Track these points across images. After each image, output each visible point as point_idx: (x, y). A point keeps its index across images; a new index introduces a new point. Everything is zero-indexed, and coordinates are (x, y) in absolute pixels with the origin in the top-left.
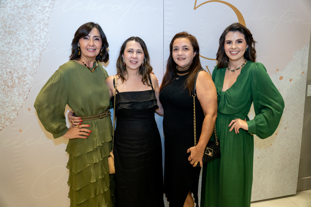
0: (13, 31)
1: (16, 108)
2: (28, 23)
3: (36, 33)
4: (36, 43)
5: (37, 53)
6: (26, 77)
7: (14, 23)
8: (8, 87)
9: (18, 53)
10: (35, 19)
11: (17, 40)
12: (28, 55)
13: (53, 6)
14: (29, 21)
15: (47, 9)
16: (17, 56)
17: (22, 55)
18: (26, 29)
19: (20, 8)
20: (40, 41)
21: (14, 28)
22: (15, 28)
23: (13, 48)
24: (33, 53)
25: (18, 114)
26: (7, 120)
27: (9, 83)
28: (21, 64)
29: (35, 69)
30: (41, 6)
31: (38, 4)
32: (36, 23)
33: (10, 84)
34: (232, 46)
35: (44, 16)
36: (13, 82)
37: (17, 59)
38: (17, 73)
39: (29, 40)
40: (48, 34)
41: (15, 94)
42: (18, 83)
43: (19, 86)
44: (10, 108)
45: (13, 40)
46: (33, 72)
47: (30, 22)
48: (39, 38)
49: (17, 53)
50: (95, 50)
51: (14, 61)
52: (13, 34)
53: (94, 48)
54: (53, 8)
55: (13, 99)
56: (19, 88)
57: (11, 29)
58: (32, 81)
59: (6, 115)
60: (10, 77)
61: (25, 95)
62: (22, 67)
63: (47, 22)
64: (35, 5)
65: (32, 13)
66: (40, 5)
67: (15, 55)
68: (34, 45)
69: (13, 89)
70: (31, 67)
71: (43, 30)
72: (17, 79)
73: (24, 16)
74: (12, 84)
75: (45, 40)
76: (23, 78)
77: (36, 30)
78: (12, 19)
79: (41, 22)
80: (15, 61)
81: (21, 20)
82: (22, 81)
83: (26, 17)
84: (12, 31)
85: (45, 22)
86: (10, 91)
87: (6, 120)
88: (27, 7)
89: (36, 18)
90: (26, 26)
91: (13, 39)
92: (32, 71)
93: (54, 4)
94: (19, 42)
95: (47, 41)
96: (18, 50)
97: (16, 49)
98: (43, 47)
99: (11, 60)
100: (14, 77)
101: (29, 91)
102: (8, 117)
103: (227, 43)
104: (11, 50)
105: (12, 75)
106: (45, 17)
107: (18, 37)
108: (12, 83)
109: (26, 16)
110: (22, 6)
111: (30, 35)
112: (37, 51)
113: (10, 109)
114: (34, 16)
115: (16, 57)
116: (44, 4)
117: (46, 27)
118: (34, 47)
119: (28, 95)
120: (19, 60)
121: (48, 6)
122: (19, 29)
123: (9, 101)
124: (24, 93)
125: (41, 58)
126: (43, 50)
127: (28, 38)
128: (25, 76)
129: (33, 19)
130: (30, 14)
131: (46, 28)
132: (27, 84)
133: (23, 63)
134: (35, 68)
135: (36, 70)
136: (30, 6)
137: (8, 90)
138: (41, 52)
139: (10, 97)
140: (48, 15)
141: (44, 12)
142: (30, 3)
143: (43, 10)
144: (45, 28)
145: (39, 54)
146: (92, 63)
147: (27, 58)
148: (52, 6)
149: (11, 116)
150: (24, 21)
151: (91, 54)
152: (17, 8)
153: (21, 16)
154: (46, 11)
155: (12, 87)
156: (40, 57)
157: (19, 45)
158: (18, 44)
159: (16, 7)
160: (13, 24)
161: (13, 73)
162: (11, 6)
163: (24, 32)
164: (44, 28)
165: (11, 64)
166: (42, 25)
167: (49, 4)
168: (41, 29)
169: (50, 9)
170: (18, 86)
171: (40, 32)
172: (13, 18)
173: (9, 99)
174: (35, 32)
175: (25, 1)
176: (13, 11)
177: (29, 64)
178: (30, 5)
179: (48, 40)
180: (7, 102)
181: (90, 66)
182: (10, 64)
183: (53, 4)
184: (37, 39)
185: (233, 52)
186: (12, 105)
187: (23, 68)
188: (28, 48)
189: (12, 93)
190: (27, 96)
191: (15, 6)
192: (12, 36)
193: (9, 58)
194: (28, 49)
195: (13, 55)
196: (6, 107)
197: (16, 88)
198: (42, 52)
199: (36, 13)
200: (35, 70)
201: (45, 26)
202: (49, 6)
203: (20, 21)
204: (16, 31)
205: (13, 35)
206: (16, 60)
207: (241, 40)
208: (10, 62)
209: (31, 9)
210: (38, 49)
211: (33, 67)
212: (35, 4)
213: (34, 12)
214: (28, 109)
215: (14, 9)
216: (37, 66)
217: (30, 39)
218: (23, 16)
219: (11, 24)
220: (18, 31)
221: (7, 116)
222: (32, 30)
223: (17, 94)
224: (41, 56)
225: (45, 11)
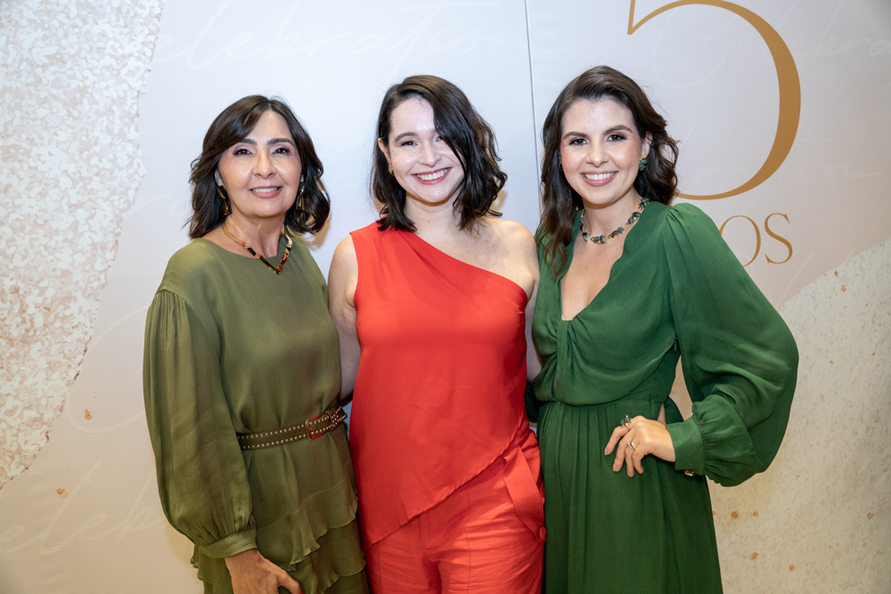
0: (17, 147)
1: (42, 415)
2: (70, 115)
3: (97, 149)
4: (101, 182)
5: (105, 216)
6: (72, 304)
7: (22, 118)
8: (11, 341)
9: (40, 222)
10: (93, 102)
11: (34, 176)
12: (75, 226)
13: (153, 50)
14: (70, 108)
15: (132, 63)
16: (38, 233)
17: (54, 227)
18: (62, 136)
19: (38, 66)
20: (114, 175)
21: (20, 137)
22: (24, 136)
23: (20, 207)
24: (92, 218)
25: (49, 435)
26: (12, 458)
27: (14, 327)
28: (50, 258)
29: (101, 272)
30: (111, 55)
31: (99, 50)
32: (97, 112)
33: (15, 333)
34: (589, 155)
35: (125, 87)
36: (28, 325)
37: (36, 244)
38: (37, 291)
39: (74, 173)
40: (138, 149)
41: (36, 365)
42: (45, 326)
43: (49, 337)
44: (21, 416)
45: (18, 177)
46: (96, 284)
47: (75, 114)
48: (109, 166)
49: (35, 221)
50: (279, 188)
51: (26, 250)
52: (20, 157)
53: (275, 182)
54: (151, 58)
55: (29, 382)
56: (47, 343)
57: (10, 141)
58: (93, 316)
59: (9, 442)
60: (17, 308)
61: (69, 366)
62: (54, 270)
63: (135, 107)
64: (90, 51)
65: (82, 81)
66: (109, 50)
67: (28, 228)
68: (93, 190)
69: (27, 349)
70: (88, 267)
71: (122, 135)
72: (40, 311)
73: (54, 92)
74: (23, 332)
75: (131, 171)
76: (61, 307)
77: (98, 138)
78: (13, 105)
79: (114, 108)
80: (30, 251)
81: (46, 105)
82: (56, 316)
83: (63, 97)
84: (14, 146)
85: (127, 108)
86: (16, 356)
87: (8, 459)
88: (64, 63)
89: (97, 96)
90: (63, 127)
91: (21, 173)
92: (92, 279)
93: (155, 46)
94: (40, 184)
95: (136, 172)
96: (40, 211)
97: (32, 207)
98: (125, 193)
99: (17, 247)
100: (28, 306)
101: (85, 351)
102: (14, 449)
103: (572, 143)
104: (14, 212)
105: (21, 301)
106: (125, 92)
107: (36, 168)
108: (23, 327)
109: (61, 92)
110: (46, 60)
111: (77, 158)
112: (104, 210)
113: (19, 421)
114: (90, 90)
115: (34, 236)
116: (121, 47)
117: (133, 126)
118: (93, 197)
119: (79, 364)
120: (45, 246)
121: (136, 54)
122: (41, 138)
123: (16, 391)
124: (65, 361)
125: (119, 234)
126: (125, 206)
127: (72, 168)
128: (69, 298)
129: (85, 101)
130: (74, 84)
131: (132, 129)
132: (77, 326)
133: (58, 255)
134: (102, 268)
135: (106, 278)
136: (73, 56)
137: (12, 355)
138: (118, 212)
139: (18, 378)
140: (137, 85)
141: (122, 75)
142: (72, 47)
143: (120, 67)
144: (129, 127)
145: (112, 221)
146: (273, 240)
147: (70, 235)
148: (149, 53)
149: (26, 442)
150: (55, 110)
151: (267, 207)
152: (29, 68)
153: (43, 94)
154: (129, 71)
155: (25, 341)
156: (115, 229)
157: (43, 195)
158: (37, 189)
159: (24, 65)
160: (17, 122)
161: (25, 292)
162: (9, 61)
163: (57, 146)
164: (125, 129)
165: (17, 261)
166: (117, 121)
167: (140, 47)
168: (116, 132)
169: (144, 62)
170: (45, 335)
171: (111, 144)
172: (18, 100)
173: (16, 385)
174: (96, 144)
175: (54, 42)
176: (14, 77)
177: (80, 258)
178: (72, 52)
179: (142, 171)
180: (8, 395)
181: (268, 250)
182: (12, 262)
183: (151, 46)
184: (104, 169)
185: (596, 177)
186: (28, 405)
187: (58, 273)
188: (74, 202)
189: (24, 364)
190: (80, 368)
191: (21, 61)
192: (17, 165)
193: (8, 241)
194: (73, 207)
195: (22, 228)
196: (6, 413)
197: (39, 345)
198: (122, 211)
199: (95, 79)
200: (102, 276)
201: (127, 121)
202: (138, 52)
203: (42, 112)
204: (28, 147)
205: (21, 161)
206: (32, 247)
207: (623, 131)
208: (13, 255)
209: (76, 68)
210: (108, 203)
211: (92, 266)
212: (91, 48)
213: (87, 78)
214: (84, 414)
215: (18, 72)
216: (108, 261)
217: (79, 172)
218: (51, 94)
219: (11, 122)
220: (36, 145)
221: (11, 445)
222: (84, 139)
223: (42, 364)
224: (118, 226)
225: (125, 70)
